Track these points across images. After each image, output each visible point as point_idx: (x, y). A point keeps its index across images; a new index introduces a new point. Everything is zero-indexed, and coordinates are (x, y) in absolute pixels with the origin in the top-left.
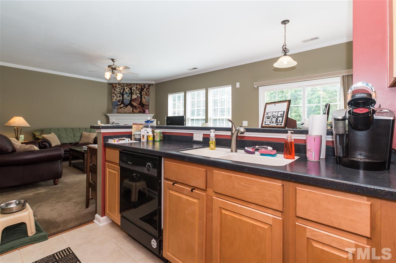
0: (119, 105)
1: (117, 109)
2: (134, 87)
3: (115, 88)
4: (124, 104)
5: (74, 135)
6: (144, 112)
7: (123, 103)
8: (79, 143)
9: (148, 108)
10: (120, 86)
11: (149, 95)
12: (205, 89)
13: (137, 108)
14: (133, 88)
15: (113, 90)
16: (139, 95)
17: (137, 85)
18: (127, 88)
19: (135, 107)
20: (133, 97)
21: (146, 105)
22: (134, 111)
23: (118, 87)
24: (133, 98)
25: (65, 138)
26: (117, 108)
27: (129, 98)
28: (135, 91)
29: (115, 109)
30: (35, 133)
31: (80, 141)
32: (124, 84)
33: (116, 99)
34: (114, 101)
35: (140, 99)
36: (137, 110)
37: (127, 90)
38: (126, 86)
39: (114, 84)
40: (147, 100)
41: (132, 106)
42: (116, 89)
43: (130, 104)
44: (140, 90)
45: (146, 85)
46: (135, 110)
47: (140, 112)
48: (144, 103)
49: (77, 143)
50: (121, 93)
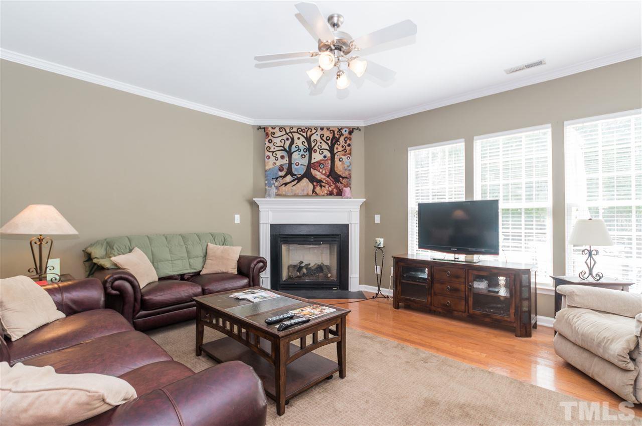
0: (281, 177)
1: (277, 188)
2: (315, 134)
3: (270, 137)
4: (293, 175)
5: (188, 252)
6: (340, 193)
7: (290, 172)
8: (201, 273)
9: (348, 185)
10: (284, 133)
11: (350, 154)
12: (550, 125)
13: (323, 184)
14: (313, 138)
15: (267, 142)
16: (328, 154)
17: (322, 129)
18: (300, 136)
19: (319, 182)
20: (313, 158)
21: (343, 178)
22: (318, 192)
23: (279, 134)
24: (313, 161)
25: (167, 260)
26: (277, 184)
27: (305, 161)
28: (318, 144)
29: (271, 187)
30: (90, 250)
31: (203, 267)
32: (291, 128)
33: (274, 164)
34: (270, 169)
35: (330, 162)
36: (323, 188)
37: (300, 142)
38: (297, 132)
39: (270, 128)
40: (346, 166)
41: (312, 179)
42: (274, 140)
43: (308, 175)
44: (329, 142)
45: (344, 130)
46: (318, 189)
47: (331, 194)
48: (340, 173)
49: (198, 274)
50: (285, 150)
